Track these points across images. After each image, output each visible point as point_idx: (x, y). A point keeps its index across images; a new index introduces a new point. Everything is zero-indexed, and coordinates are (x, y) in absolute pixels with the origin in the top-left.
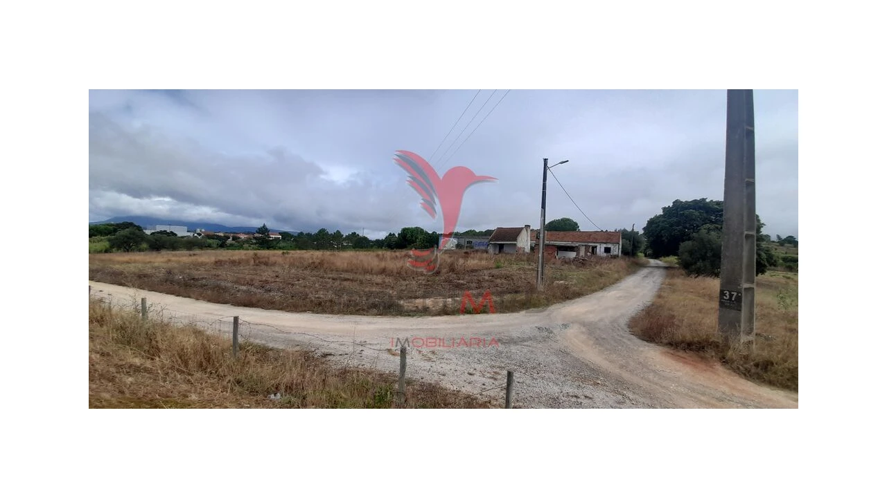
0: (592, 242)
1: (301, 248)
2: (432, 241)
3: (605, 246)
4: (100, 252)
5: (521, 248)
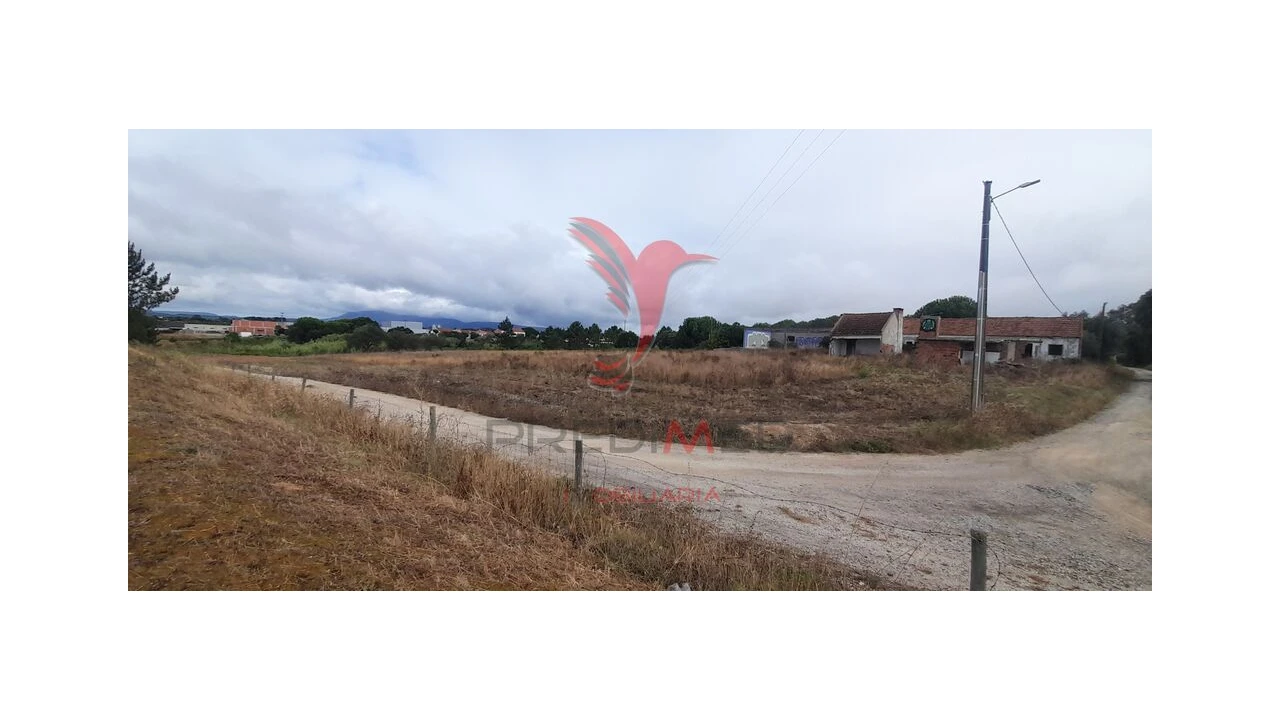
0: (1023, 336)
1: (550, 348)
2: (733, 336)
3: (1050, 342)
4: (338, 352)
5: (887, 346)
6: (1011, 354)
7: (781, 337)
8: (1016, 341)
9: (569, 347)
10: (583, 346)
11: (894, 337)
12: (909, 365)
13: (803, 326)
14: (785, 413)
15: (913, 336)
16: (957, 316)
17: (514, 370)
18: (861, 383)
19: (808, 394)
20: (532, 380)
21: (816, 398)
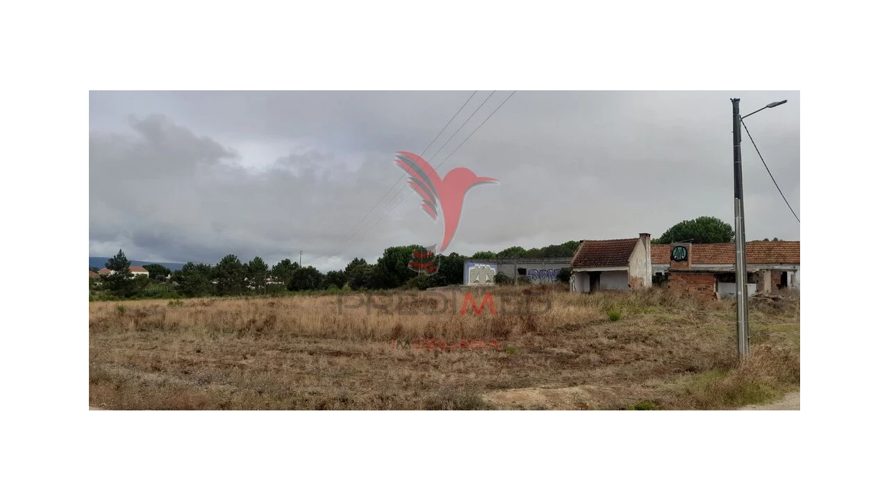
0: (776, 263)
1: (190, 294)
5: (636, 279)
6: (767, 285)
7: (510, 270)
8: (772, 270)
9: (221, 292)
10: (241, 290)
11: (642, 267)
12: (663, 301)
13: (535, 255)
14: (532, 374)
15: (662, 266)
16: (706, 241)
17: (143, 334)
18: (614, 328)
19: (555, 346)
20: (174, 348)
21: (564, 351)
